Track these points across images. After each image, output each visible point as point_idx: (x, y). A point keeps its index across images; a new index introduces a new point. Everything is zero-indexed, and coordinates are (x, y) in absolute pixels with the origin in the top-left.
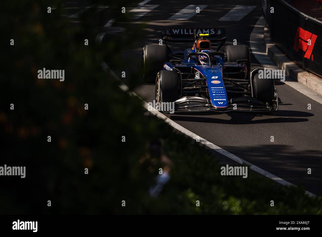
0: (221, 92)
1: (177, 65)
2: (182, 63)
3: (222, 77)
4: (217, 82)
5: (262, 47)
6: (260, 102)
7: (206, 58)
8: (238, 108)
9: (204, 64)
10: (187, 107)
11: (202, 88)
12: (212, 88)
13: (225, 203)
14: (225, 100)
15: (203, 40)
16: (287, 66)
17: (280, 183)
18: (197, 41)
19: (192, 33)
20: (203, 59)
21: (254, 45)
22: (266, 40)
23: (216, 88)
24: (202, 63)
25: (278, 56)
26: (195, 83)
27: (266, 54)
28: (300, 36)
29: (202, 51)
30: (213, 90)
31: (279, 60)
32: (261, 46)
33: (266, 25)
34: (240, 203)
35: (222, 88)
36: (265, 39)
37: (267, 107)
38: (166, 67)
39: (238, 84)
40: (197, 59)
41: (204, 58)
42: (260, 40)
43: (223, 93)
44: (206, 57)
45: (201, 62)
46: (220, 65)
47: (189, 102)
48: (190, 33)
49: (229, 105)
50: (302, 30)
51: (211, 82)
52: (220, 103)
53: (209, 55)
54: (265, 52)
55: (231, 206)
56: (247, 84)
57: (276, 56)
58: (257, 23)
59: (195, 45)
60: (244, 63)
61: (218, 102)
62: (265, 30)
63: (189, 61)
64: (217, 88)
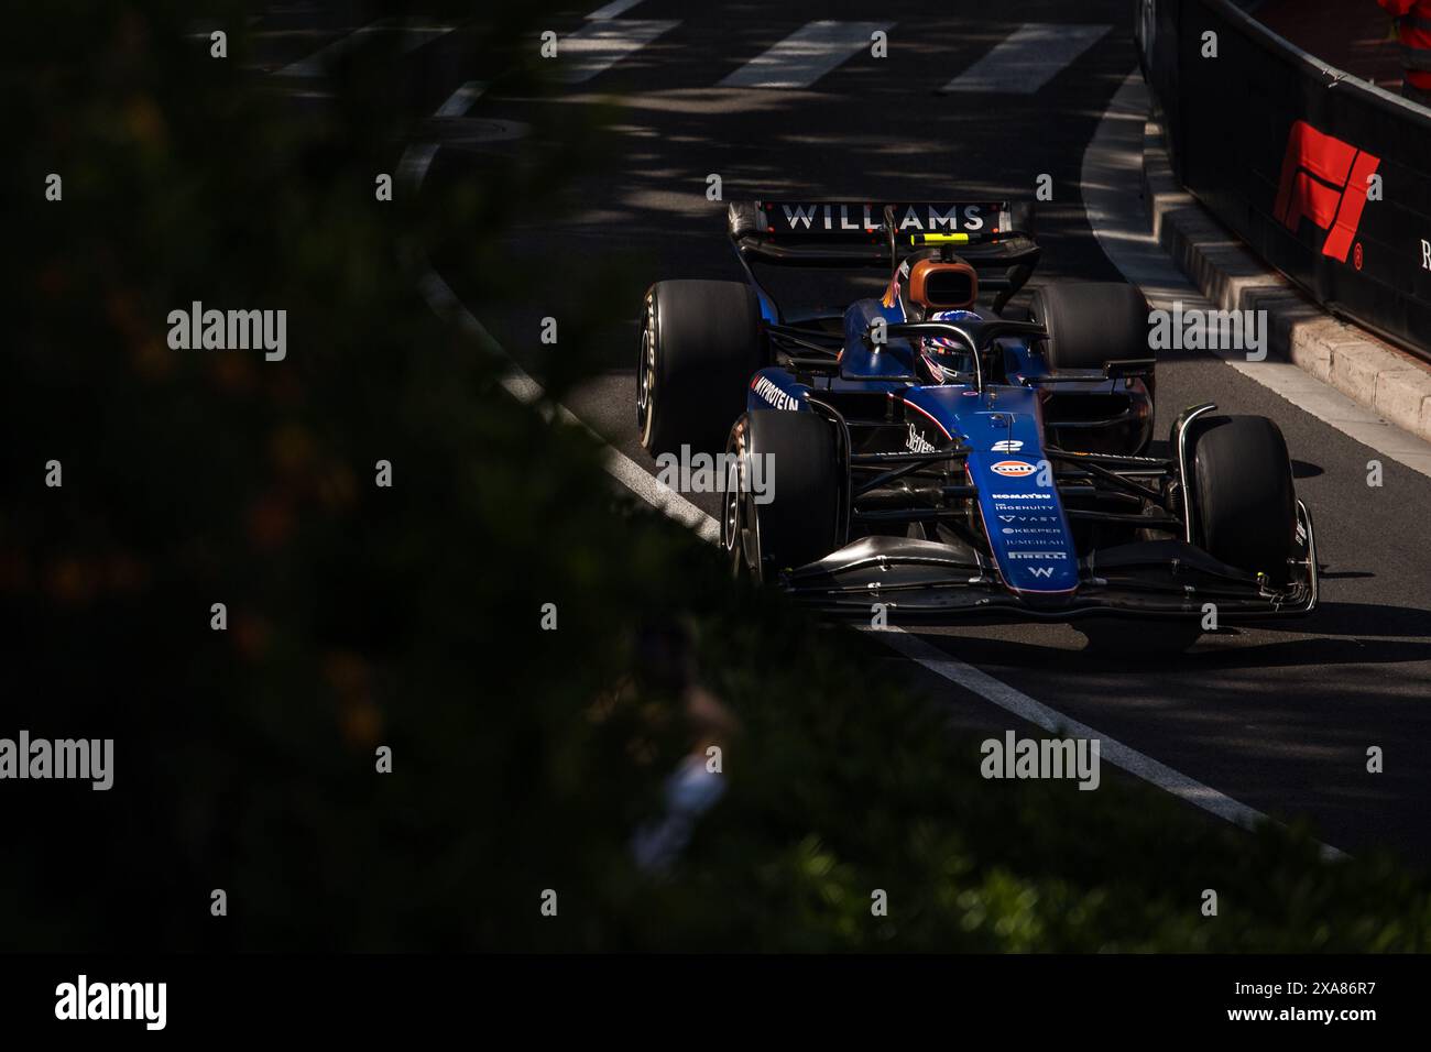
0: (1044, 519)
1: (820, 383)
2: (845, 374)
3: (1042, 444)
4: (1019, 467)
5: (1134, 211)
6: (1228, 567)
7: (955, 350)
8: (1127, 599)
9: (949, 381)
10: (880, 591)
11: (948, 495)
12: (999, 496)
13: (971, 899)
14: (1064, 557)
15: (940, 262)
16: (1248, 293)
17: (1214, 809)
18: (911, 264)
19: (876, 227)
20: (942, 351)
21: (1103, 200)
22: (1155, 179)
23: (1017, 496)
24: (938, 371)
25: (1204, 248)
26: (909, 474)
27: (1155, 239)
28: (1304, 158)
29: (937, 316)
30: (1002, 507)
31: (1211, 265)
32: (1131, 204)
33: (1152, 111)
34: (1035, 901)
35: (1044, 496)
36: (1149, 174)
37: (1262, 594)
38: (766, 388)
39: (1115, 477)
40: (912, 353)
41: (948, 349)
42: (1128, 175)
43: (1049, 524)
44: (955, 345)
45: (931, 367)
46: (1025, 384)
47: (888, 563)
48: (868, 225)
49: (1080, 582)
50: (1311, 134)
51: (993, 468)
52: (1041, 570)
53: (973, 337)
54: (1150, 231)
55: (994, 911)
56: (1164, 481)
57: (1197, 249)
58: (1113, 101)
59: (897, 285)
60: (1141, 377)
61: (1031, 569)
62: (1147, 133)
63: (874, 361)
64: (1024, 496)
